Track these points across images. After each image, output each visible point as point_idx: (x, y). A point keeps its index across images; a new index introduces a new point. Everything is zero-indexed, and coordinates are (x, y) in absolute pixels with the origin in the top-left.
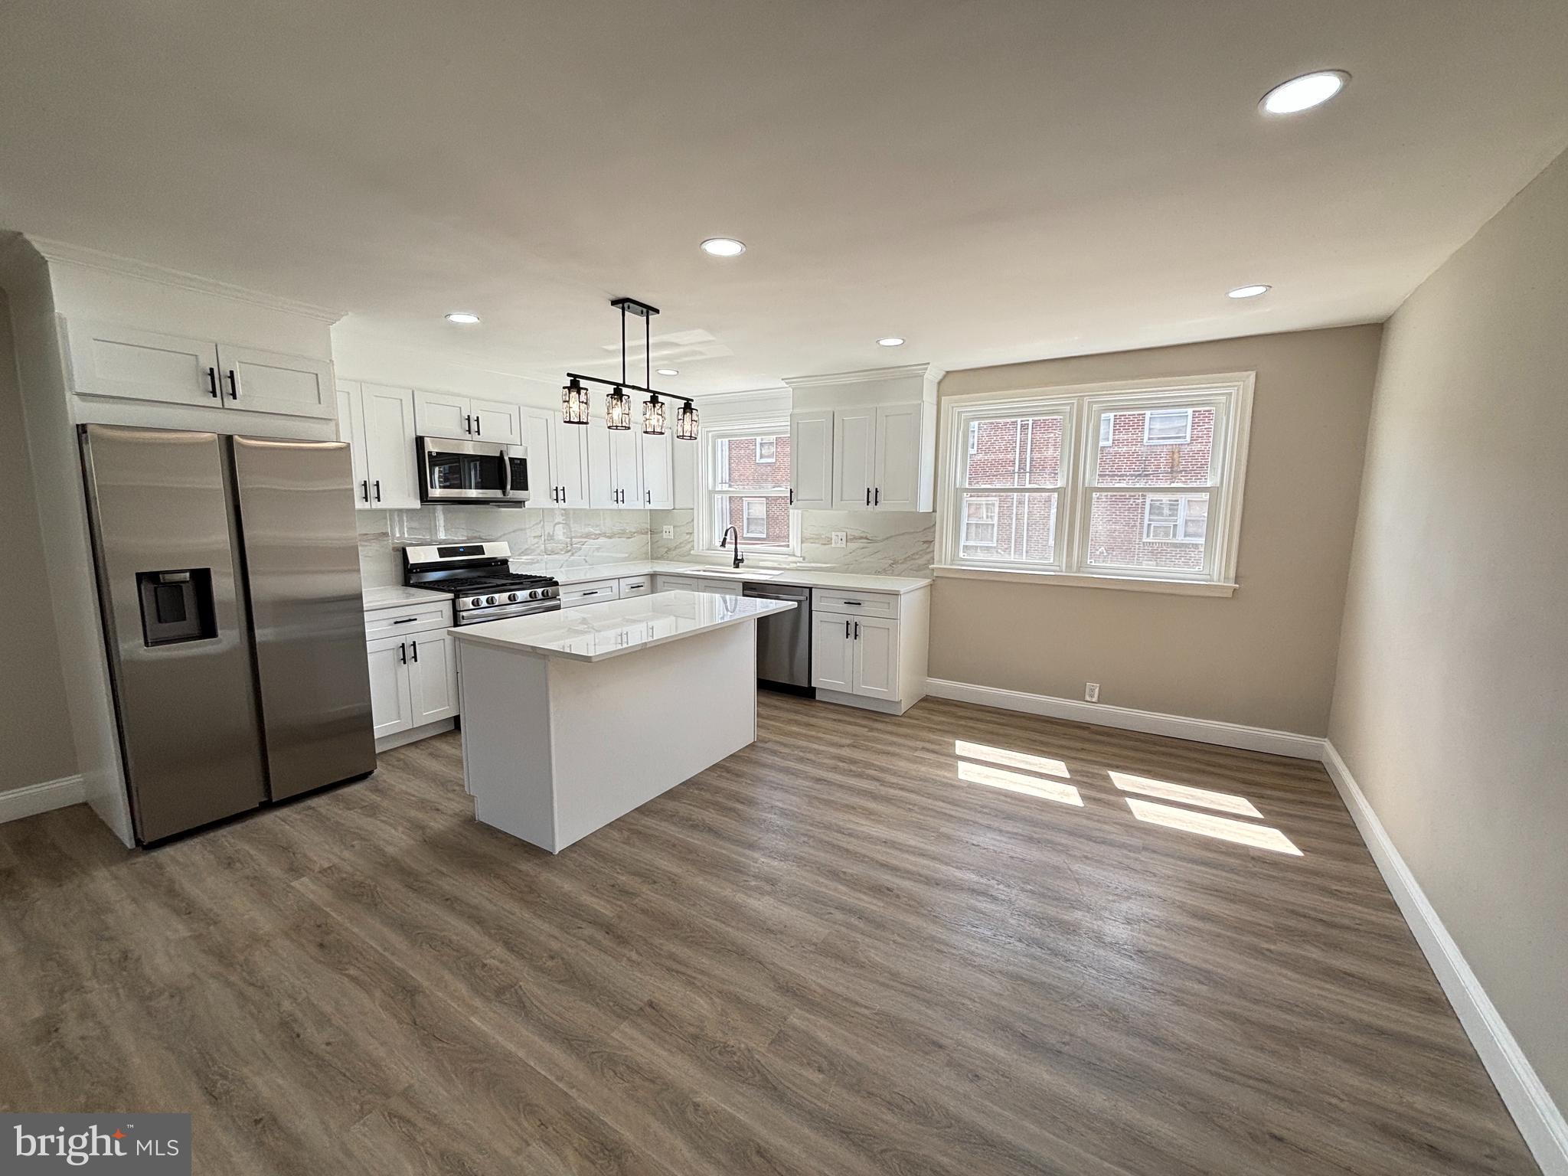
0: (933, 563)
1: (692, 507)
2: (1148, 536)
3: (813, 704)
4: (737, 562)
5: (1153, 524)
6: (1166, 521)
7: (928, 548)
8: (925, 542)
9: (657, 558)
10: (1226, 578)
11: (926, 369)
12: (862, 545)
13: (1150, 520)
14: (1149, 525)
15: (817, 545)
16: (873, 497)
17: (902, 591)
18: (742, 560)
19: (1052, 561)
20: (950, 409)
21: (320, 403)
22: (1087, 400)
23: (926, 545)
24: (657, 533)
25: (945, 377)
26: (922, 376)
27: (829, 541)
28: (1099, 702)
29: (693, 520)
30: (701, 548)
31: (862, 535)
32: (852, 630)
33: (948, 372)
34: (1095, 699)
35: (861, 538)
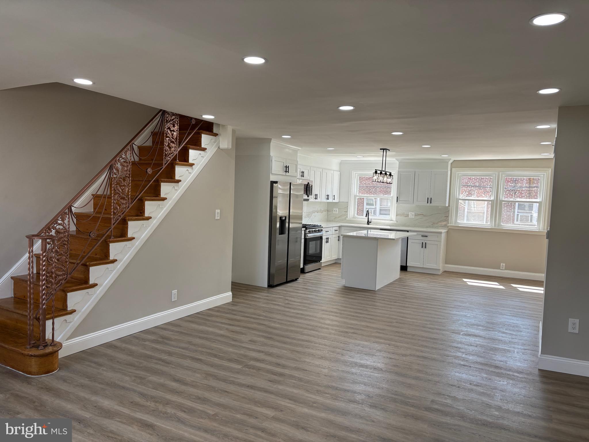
0: (448, 224)
1: (347, 201)
2: (517, 220)
3: (406, 272)
4: (368, 223)
5: (520, 214)
6: (527, 213)
7: (447, 218)
8: (445, 217)
9: (330, 221)
10: (544, 229)
11: (450, 160)
12: (421, 217)
13: (518, 212)
14: (518, 215)
15: (403, 217)
16: (429, 200)
17: (443, 232)
18: (371, 222)
19: (489, 223)
20: (455, 172)
21: (296, 172)
22: (501, 173)
23: (446, 218)
24: (330, 211)
25: (453, 162)
26: (448, 162)
27: (408, 216)
28: (505, 269)
29: (348, 206)
30: (350, 217)
31: (421, 214)
32: (424, 245)
33: (454, 160)
34: (504, 269)
35: (421, 215)
